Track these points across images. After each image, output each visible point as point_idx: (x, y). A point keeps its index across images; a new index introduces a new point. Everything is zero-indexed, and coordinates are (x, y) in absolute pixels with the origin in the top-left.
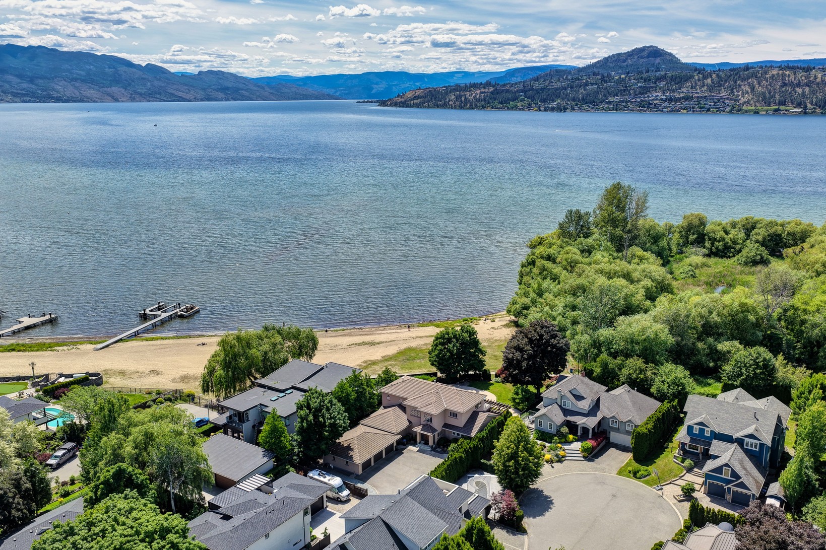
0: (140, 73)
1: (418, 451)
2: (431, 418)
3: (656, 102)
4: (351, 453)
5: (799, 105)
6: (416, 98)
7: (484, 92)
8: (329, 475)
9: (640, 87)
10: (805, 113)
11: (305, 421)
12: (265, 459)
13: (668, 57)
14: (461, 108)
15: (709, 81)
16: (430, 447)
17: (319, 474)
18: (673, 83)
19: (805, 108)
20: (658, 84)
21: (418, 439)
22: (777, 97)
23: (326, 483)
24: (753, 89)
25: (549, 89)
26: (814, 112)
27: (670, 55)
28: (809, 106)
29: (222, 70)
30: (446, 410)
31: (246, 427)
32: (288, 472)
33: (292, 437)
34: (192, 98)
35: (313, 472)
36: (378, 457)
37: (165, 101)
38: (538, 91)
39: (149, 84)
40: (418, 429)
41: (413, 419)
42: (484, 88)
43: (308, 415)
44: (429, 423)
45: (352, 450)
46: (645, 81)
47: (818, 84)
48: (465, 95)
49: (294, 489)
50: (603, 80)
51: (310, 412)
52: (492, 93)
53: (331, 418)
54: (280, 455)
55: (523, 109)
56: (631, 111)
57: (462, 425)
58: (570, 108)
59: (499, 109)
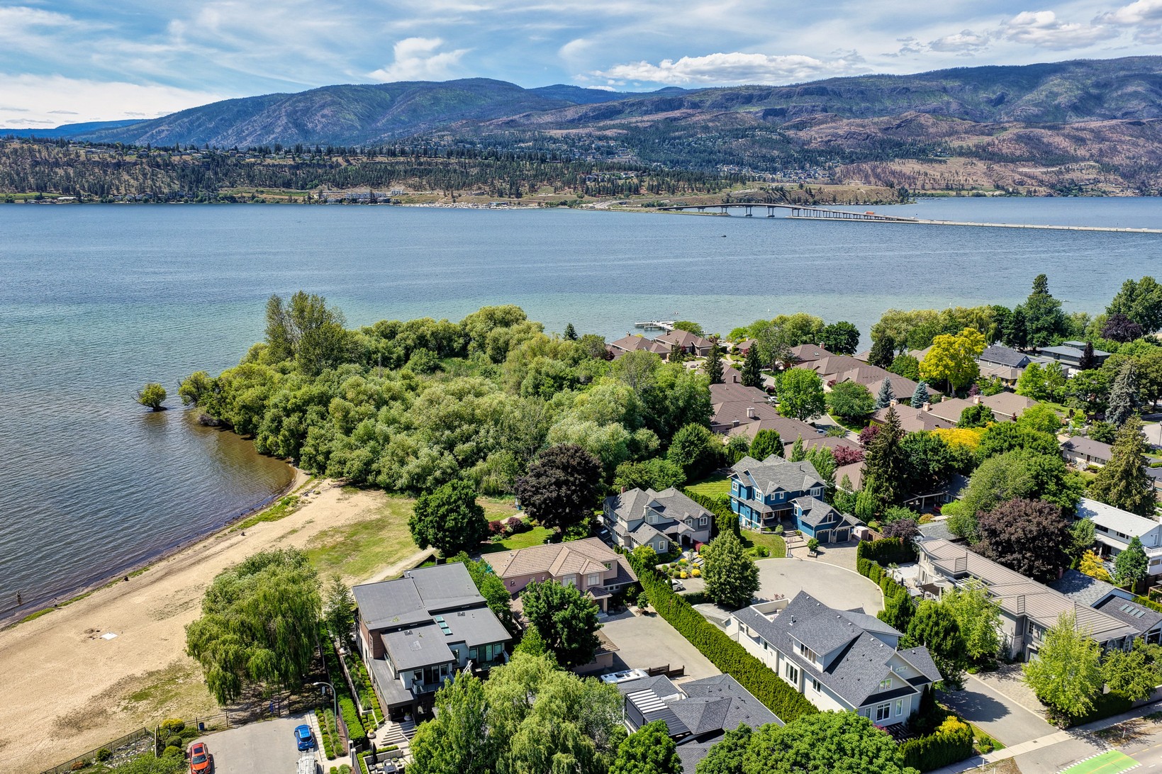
5: (67, 191)
10: (81, 202)
19: (78, 194)
22: (32, 180)
26: (91, 200)
28: (82, 192)
35: (609, 678)
44: (594, 586)
47: (83, 164)
57: (616, 576)
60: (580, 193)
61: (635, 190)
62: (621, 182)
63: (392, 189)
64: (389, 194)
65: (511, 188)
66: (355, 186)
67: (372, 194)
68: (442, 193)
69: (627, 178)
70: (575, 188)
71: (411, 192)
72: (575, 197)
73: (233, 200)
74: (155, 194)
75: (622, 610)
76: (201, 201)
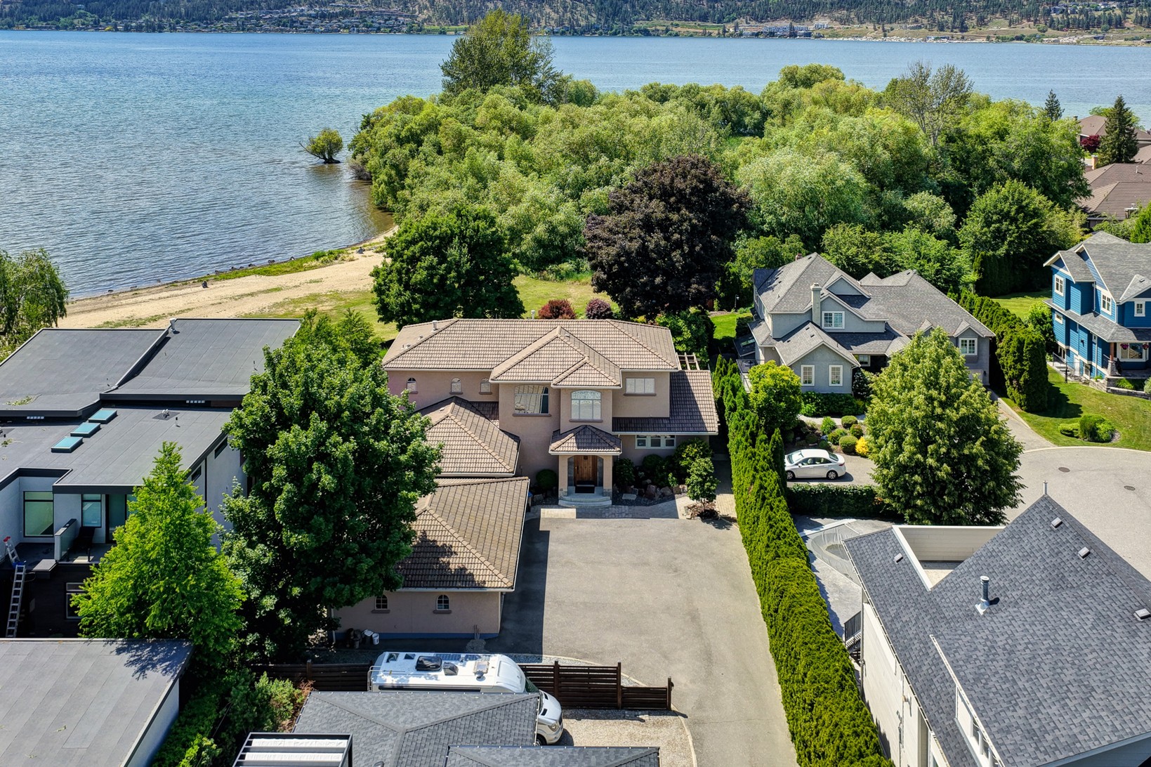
3: (301, 19)
4: (454, 562)
8: (459, 661)
16: (605, 494)
21: (564, 482)
22: (465, 14)
35: (384, 667)
38: (110, 3)
40: (565, 448)
41: (528, 429)
44: (590, 422)
45: (447, 551)
55: (85, 28)
56: (266, 31)
57: (666, 413)
58: (168, 28)
59: (41, 28)
60: (1042, 25)
61: (1119, 24)
62: (1097, 14)
63: (816, 23)
64: (811, 28)
65: (954, 21)
66: (774, 19)
67: (791, 28)
68: (871, 27)
69: (1106, 10)
70: (1035, 21)
71: (836, 25)
72: (1035, 31)
73: (646, 33)
74: (572, 27)
75: (657, 497)
76: (615, 34)
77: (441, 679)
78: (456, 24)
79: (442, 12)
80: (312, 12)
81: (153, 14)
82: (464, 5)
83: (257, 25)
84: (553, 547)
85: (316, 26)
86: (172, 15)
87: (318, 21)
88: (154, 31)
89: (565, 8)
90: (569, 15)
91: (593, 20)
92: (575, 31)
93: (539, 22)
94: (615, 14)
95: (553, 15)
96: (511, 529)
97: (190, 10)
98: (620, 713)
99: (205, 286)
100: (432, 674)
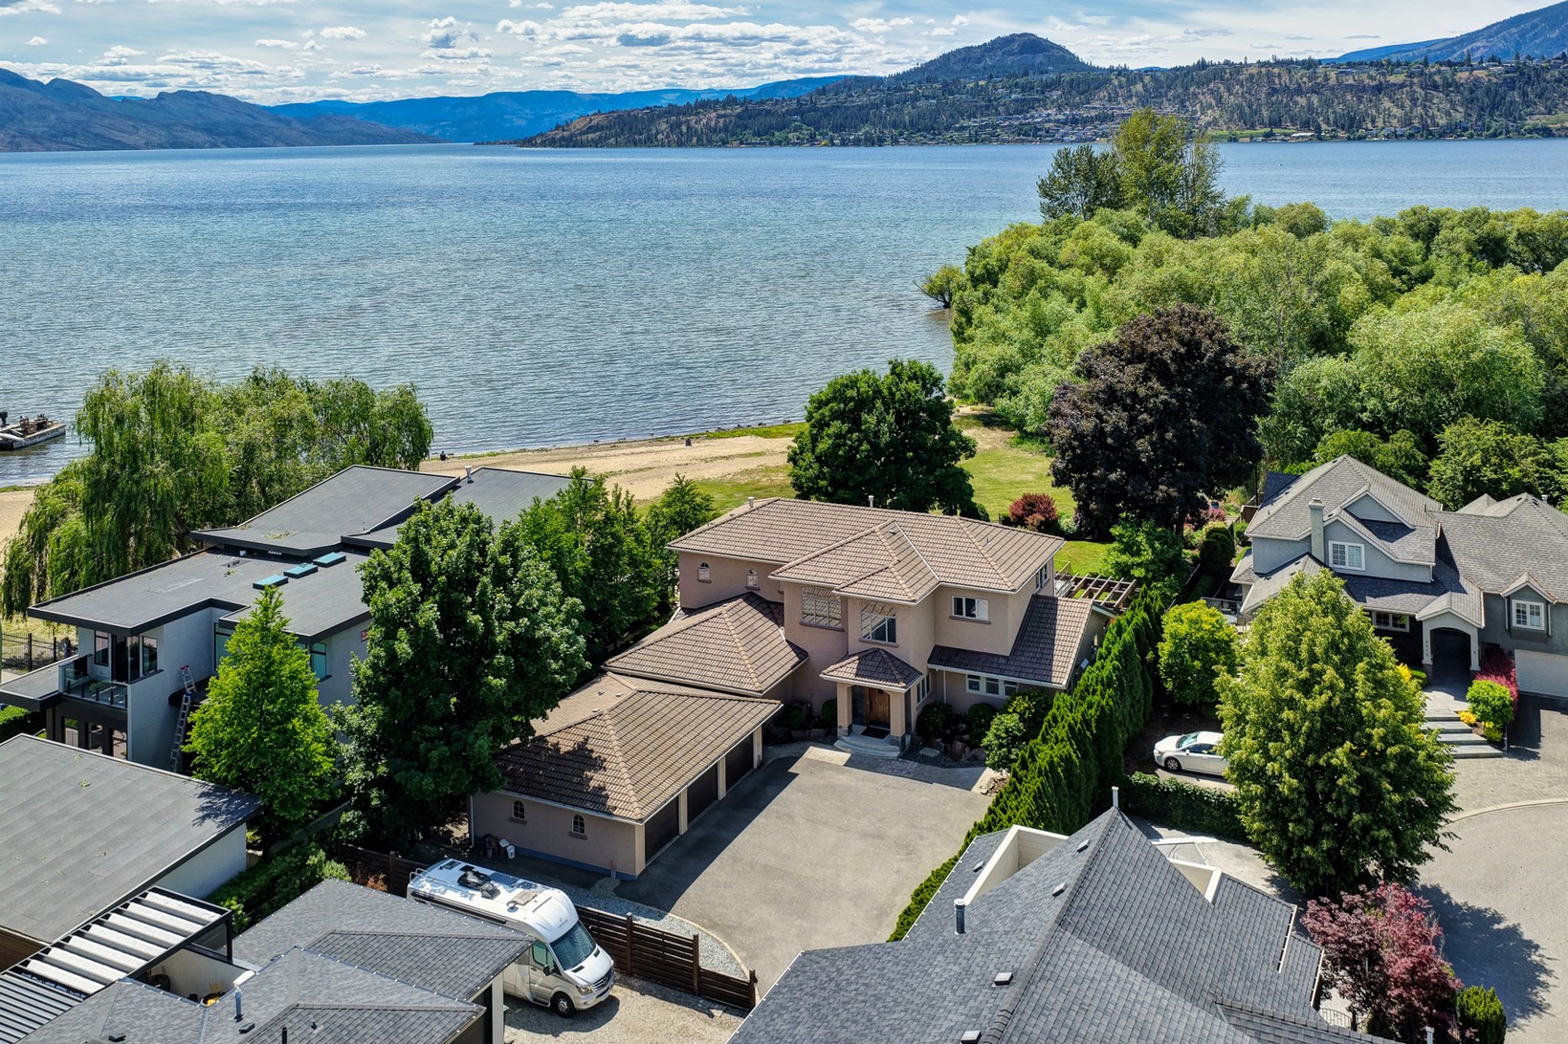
0: (38, 96)
1: (849, 764)
2: (892, 622)
3: (1047, 125)
4: (597, 779)
5: (1305, 126)
6: (591, 129)
7: (725, 116)
8: (511, 884)
9: (1016, 100)
10: (1320, 139)
11: (402, 632)
12: (212, 828)
13: (1056, 52)
14: (680, 144)
15: (1139, 87)
16: (893, 742)
17: (463, 882)
18: (1074, 92)
19: (1318, 129)
20: (1047, 94)
21: (844, 717)
22: (1265, 113)
23: (499, 922)
24: (1219, 100)
25: (847, 108)
26: (1335, 137)
27: (1060, 48)
28: (1324, 126)
29: (209, 90)
30: (940, 591)
31: (144, 698)
32: (314, 880)
33: (340, 719)
34: (142, 142)
35: (435, 872)
36: (701, 792)
37: (82, 149)
38: (826, 113)
39: (53, 117)
40: (844, 674)
41: (810, 641)
42: (724, 108)
43: (415, 606)
44: (884, 645)
45: (597, 764)
46: (1023, 90)
47: (1332, 89)
48: (688, 122)
49: (346, 962)
50: (946, 89)
51: (425, 594)
52: (739, 116)
53: (516, 614)
54: (283, 805)
55: (800, 143)
56: (1004, 141)
57: (1005, 647)
58: (889, 140)
59: (754, 145)
74: (1425, 127)
75: (964, 759)
76: (1495, 136)
77: (476, 901)
78: (1253, 127)
79: (1232, 113)
80: (1061, 117)
81: (874, 124)
82: (1263, 101)
83: (992, 135)
84: (788, 793)
85: (1066, 134)
86: (895, 126)
87: (1068, 127)
88: (873, 145)
89: (1414, 101)
90: (1420, 110)
91: (1458, 116)
92: (1430, 133)
93: (1373, 121)
94: (1494, 107)
95: (1395, 110)
96: (701, 756)
97: (916, 118)
98: (691, 999)
99: (688, 443)
100: (471, 892)
